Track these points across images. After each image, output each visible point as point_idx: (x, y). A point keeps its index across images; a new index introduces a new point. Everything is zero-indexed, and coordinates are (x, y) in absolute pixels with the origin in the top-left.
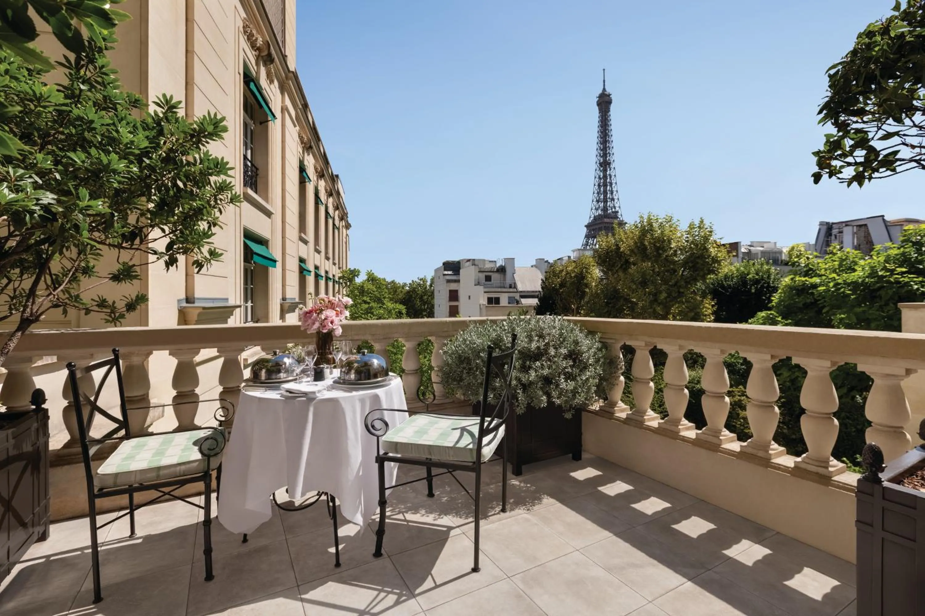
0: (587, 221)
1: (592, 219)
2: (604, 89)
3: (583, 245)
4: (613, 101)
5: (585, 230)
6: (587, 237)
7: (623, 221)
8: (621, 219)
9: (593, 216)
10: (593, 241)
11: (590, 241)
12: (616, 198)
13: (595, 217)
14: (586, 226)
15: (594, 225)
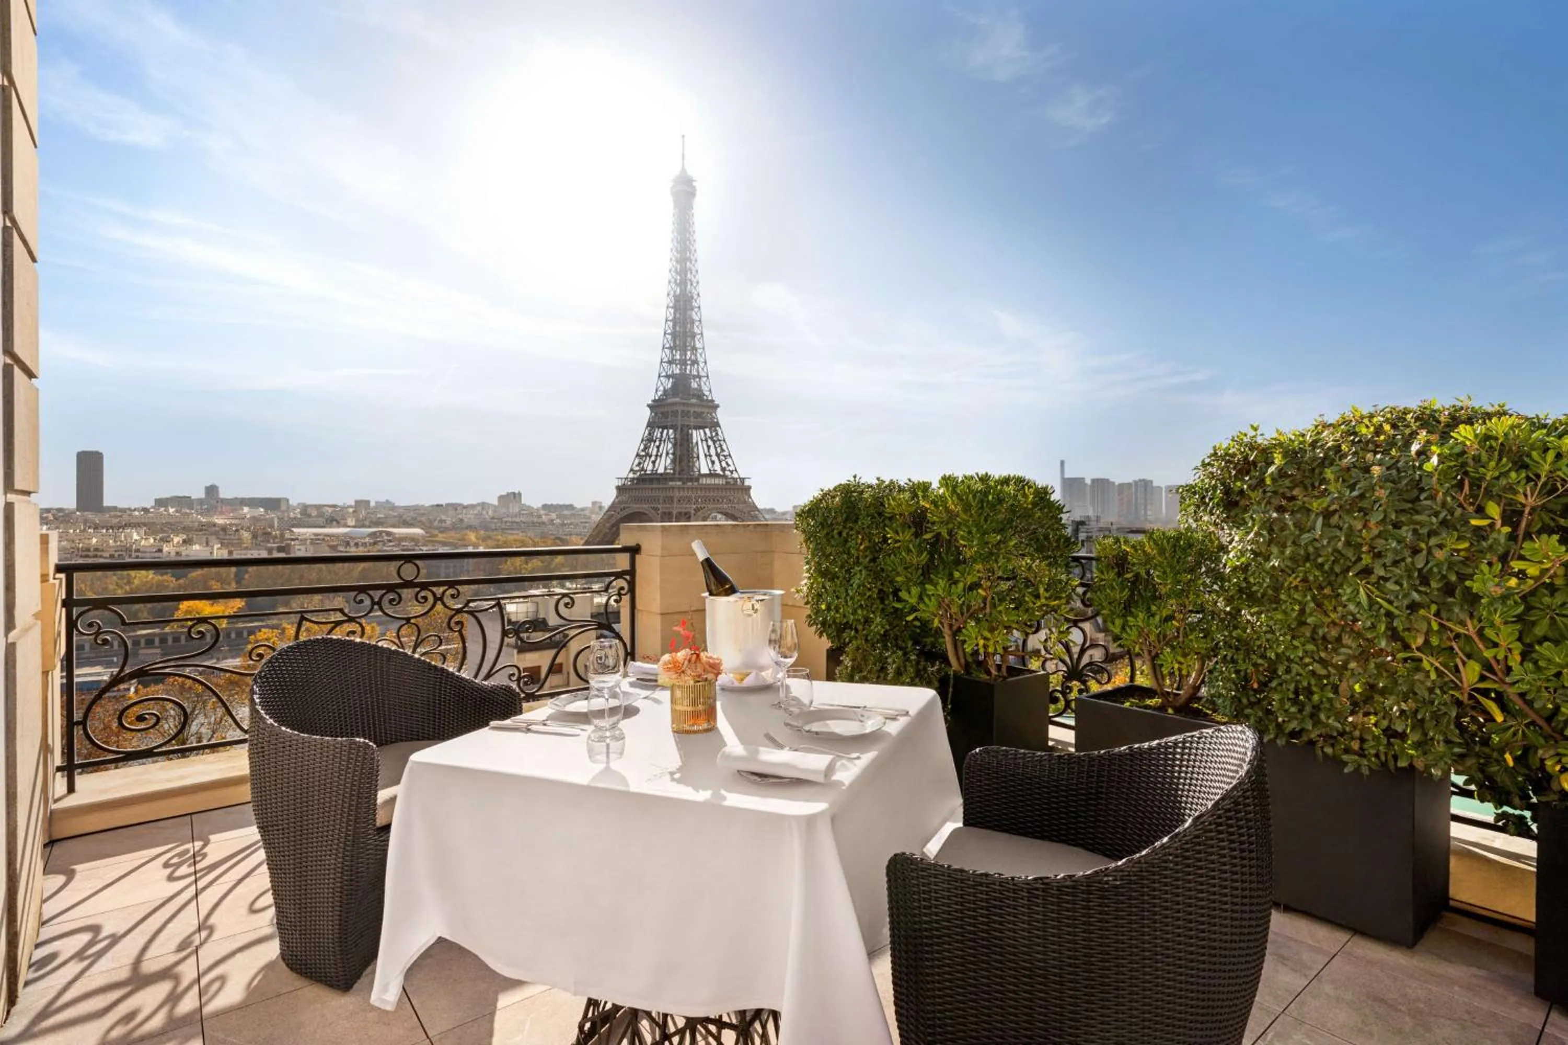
0: (650, 397)
1: (659, 393)
2: (683, 170)
3: (642, 440)
4: (698, 193)
5: (647, 413)
6: (651, 425)
7: (712, 401)
8: (710, 398)
9: (661, 388)
10: (662, 433)
11: (657, 433)
12: (701, 360)
13: (665, 391)
14: (649, 406)
15: (664, 405)
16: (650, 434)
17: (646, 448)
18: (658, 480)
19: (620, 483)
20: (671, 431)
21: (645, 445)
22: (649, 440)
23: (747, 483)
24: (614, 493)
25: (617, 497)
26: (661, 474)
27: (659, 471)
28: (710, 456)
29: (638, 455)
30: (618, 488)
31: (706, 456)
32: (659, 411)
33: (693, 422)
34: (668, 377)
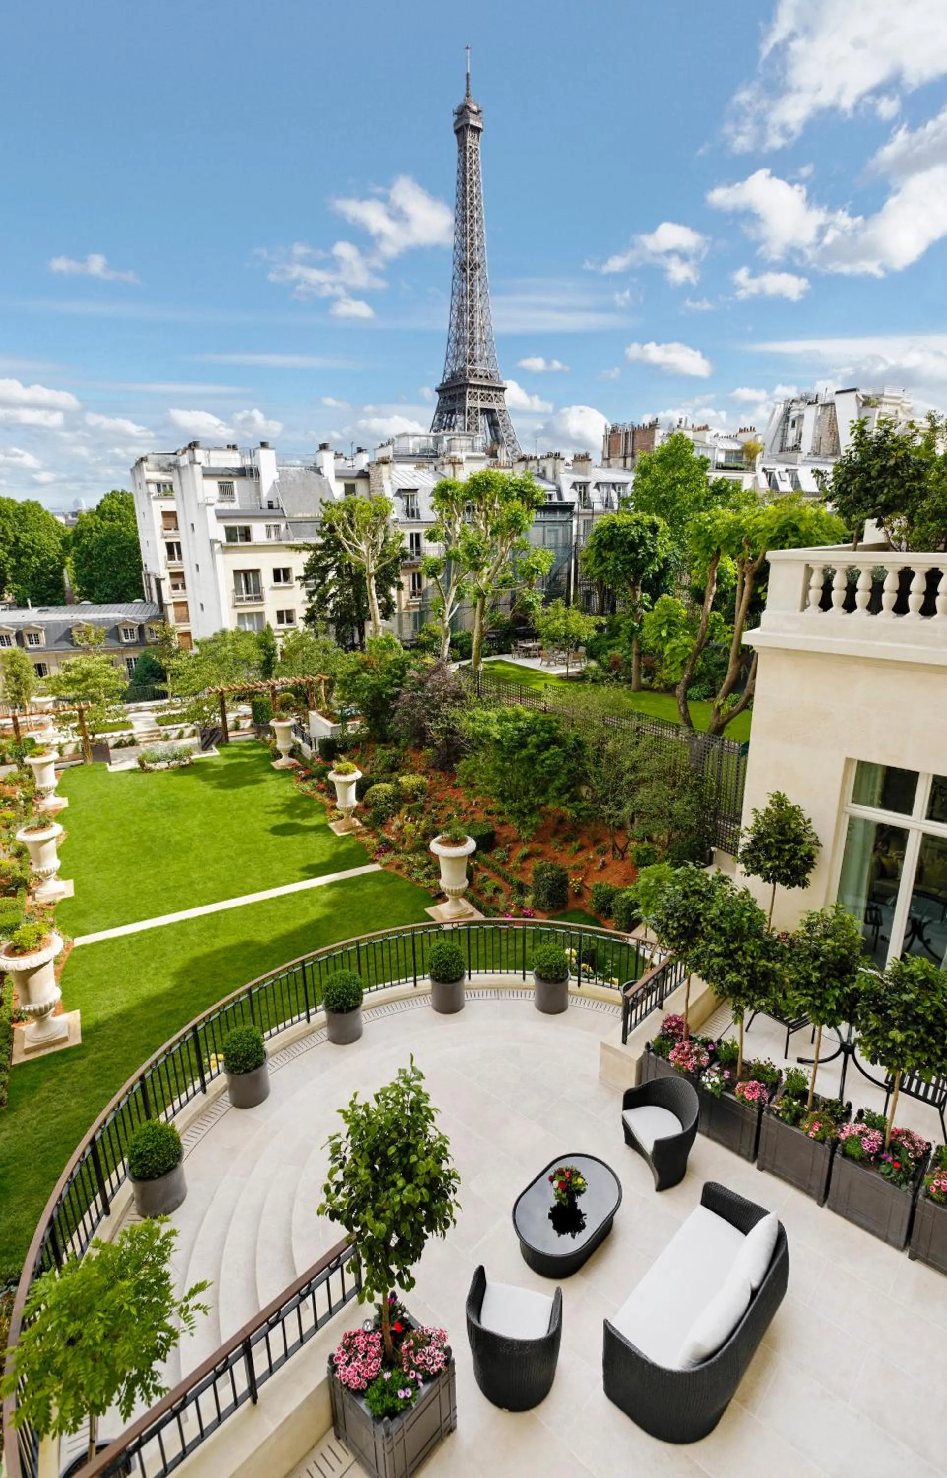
13: (453, 373)
15: (452, 388)
32: (447, 395)
33: (480, 404)
34: (456, 357)
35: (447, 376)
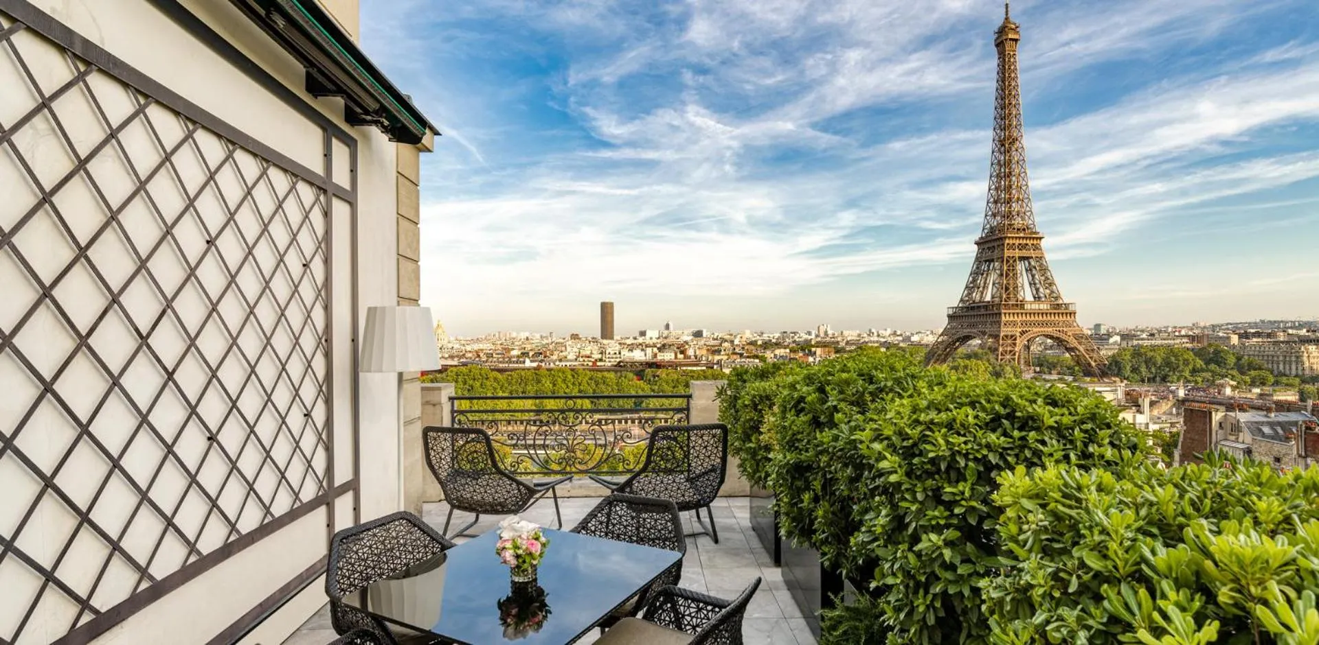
0: (977, 235)
2: (1007, 19)
3: (971, 274)
5: (975, 249)
6: (978, 260)
7: (1037, 233)
9: (988, 226)
10: (989, 266)
11: (984, 266)
12: (1025, 196)
13: (991, 228)
14: (976, 242)
15: (990, 241)
16: (977, 268)
17: (974, 281)
18: (986, 307)
19: (951, 312)
20: (996, 264)
21: (973, 278)
22: (976, 273)
23: (1071, 308)
24: (946, 320)
25: (949, 323)
26: (989, 302)
27: (986, 300)
28: (1035, 284)
29: (967, 287)
30: (950, 317)
31: (1030, 284)
32: (986, 246)
33: (1017, 253)
34: (994, 215)
35: (986, 231)
